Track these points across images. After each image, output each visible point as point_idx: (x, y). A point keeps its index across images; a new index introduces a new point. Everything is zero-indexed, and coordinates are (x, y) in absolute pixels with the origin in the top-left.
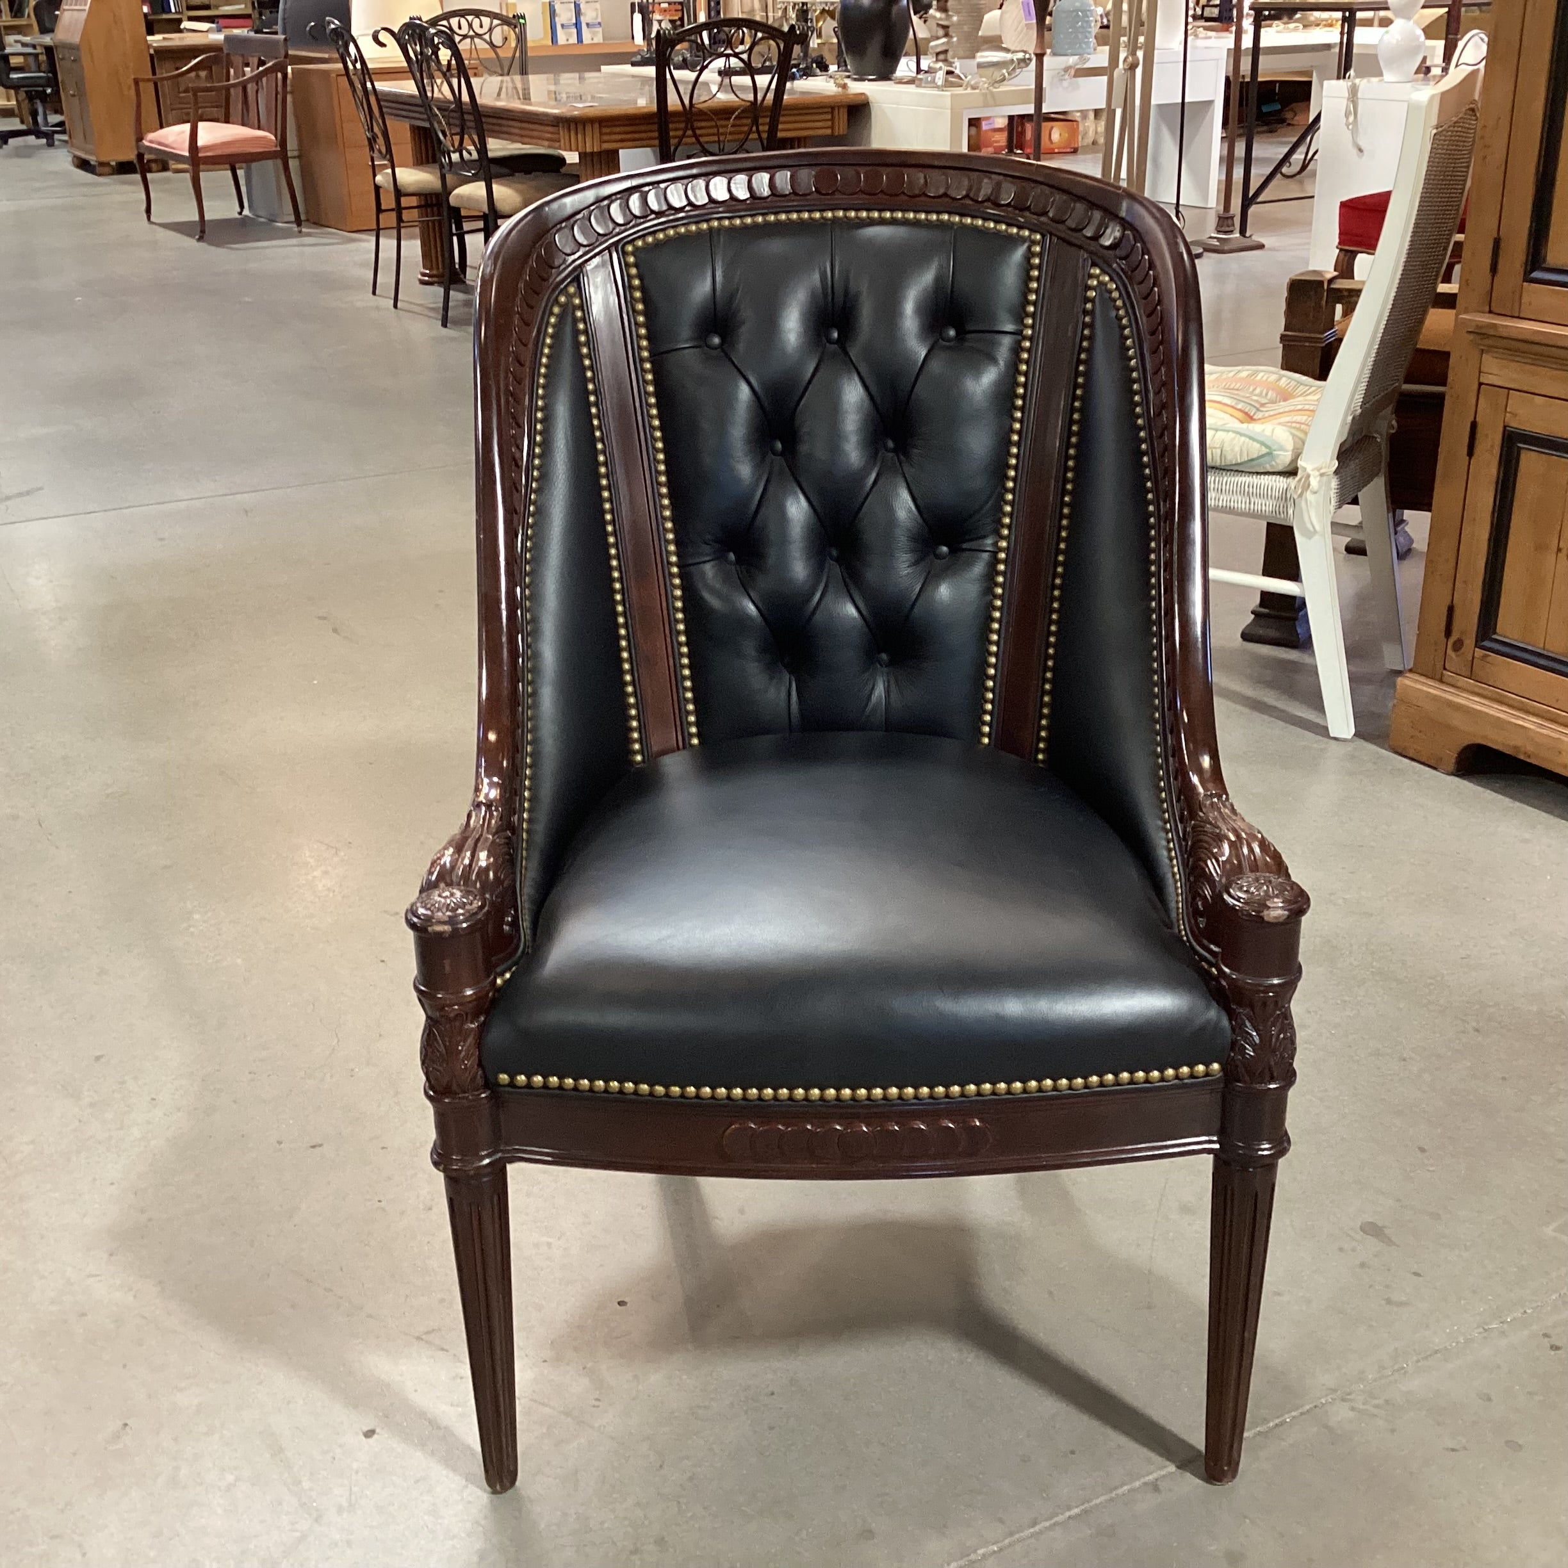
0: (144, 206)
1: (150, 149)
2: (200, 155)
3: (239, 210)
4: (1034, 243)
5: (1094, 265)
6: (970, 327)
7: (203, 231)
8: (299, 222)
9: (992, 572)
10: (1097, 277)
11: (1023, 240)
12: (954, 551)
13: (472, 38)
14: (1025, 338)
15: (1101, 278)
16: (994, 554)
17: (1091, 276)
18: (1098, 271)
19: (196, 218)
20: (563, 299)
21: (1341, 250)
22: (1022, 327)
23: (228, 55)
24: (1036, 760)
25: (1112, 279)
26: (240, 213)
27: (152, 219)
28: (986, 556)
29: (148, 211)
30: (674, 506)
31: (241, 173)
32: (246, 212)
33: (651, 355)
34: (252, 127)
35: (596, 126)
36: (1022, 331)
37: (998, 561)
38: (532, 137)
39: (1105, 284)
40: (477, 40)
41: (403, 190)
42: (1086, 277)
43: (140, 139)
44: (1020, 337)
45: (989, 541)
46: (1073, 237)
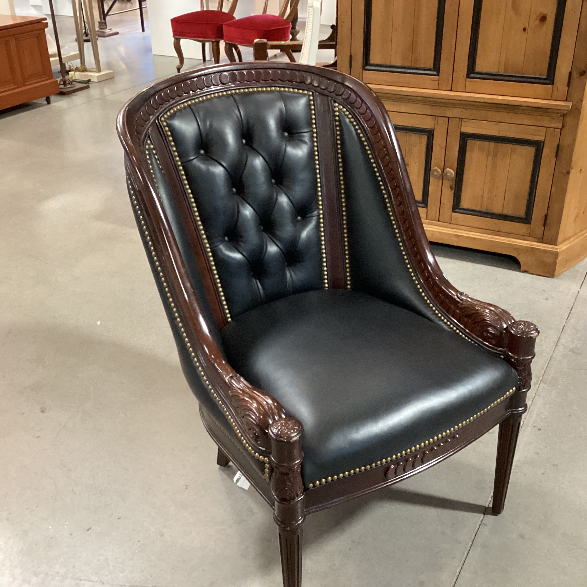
4: (310, 96)
5: (335, 102)
6: (293, 132)
9: (318, 223)
10: (338, 107)
11: (305, 95)
12: (303, 218)
14: (314, 133)
15: (339, 107)
16: (318, 216)
17: (335, 107)
18: (337, 104)
20: (147, 147)
21: (175, 38)
22: (312, 129)
24: (347, 288)
25: (343, 107)
28: (315, 218)
33: (182, 163)
37: (320, 218)
39: (342, 109)
42: (333, 107)
44: (312, 133)
45: (315, 213)
46: (326, 92)
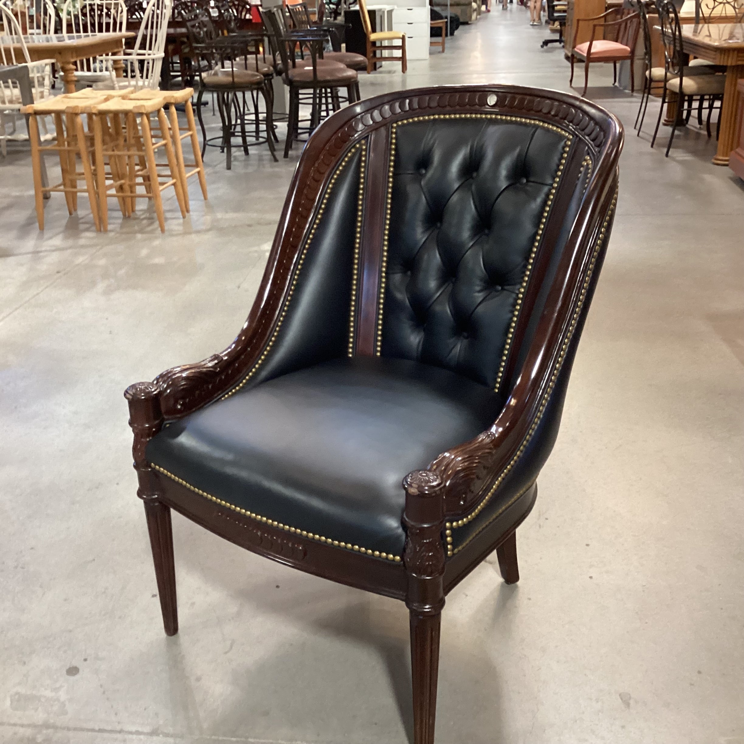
0: (570, 79)
1: (577, 53)
2: (591, 56)
3: (613, 82)
4: (569, 140)
5: (588, 154)
6: (532, 179)
7: (585, 92)
8: (633, 90)
9: (515, 303)
11: (565, 137)
12: (503, 289)
13: (724, 4)
15: (588, 161)
16: (518, 295)
17: (585, 160)
18: (589, 158)
19: (584, 86)
20: (358, 146)
22: (553, 182)
23: (623, 9)
25: (592, 163)
26: (614, 84)
27: (573, 85)
28: (513, 294)
29: (571, 81)
30: (389, 246)
31: (618, 65)
32: (617, 84)
33: (393, 175)
34: (623, 45)
35: (736, 52)
36: (552, 184)
37: (519, 298)
38: (707, 57)
39: (589, 165)
40: (727, 5)
41: (654, 79)
42: (583, 160)
43: (574, 47)
44: (551, 187)
45: (516, 287)
